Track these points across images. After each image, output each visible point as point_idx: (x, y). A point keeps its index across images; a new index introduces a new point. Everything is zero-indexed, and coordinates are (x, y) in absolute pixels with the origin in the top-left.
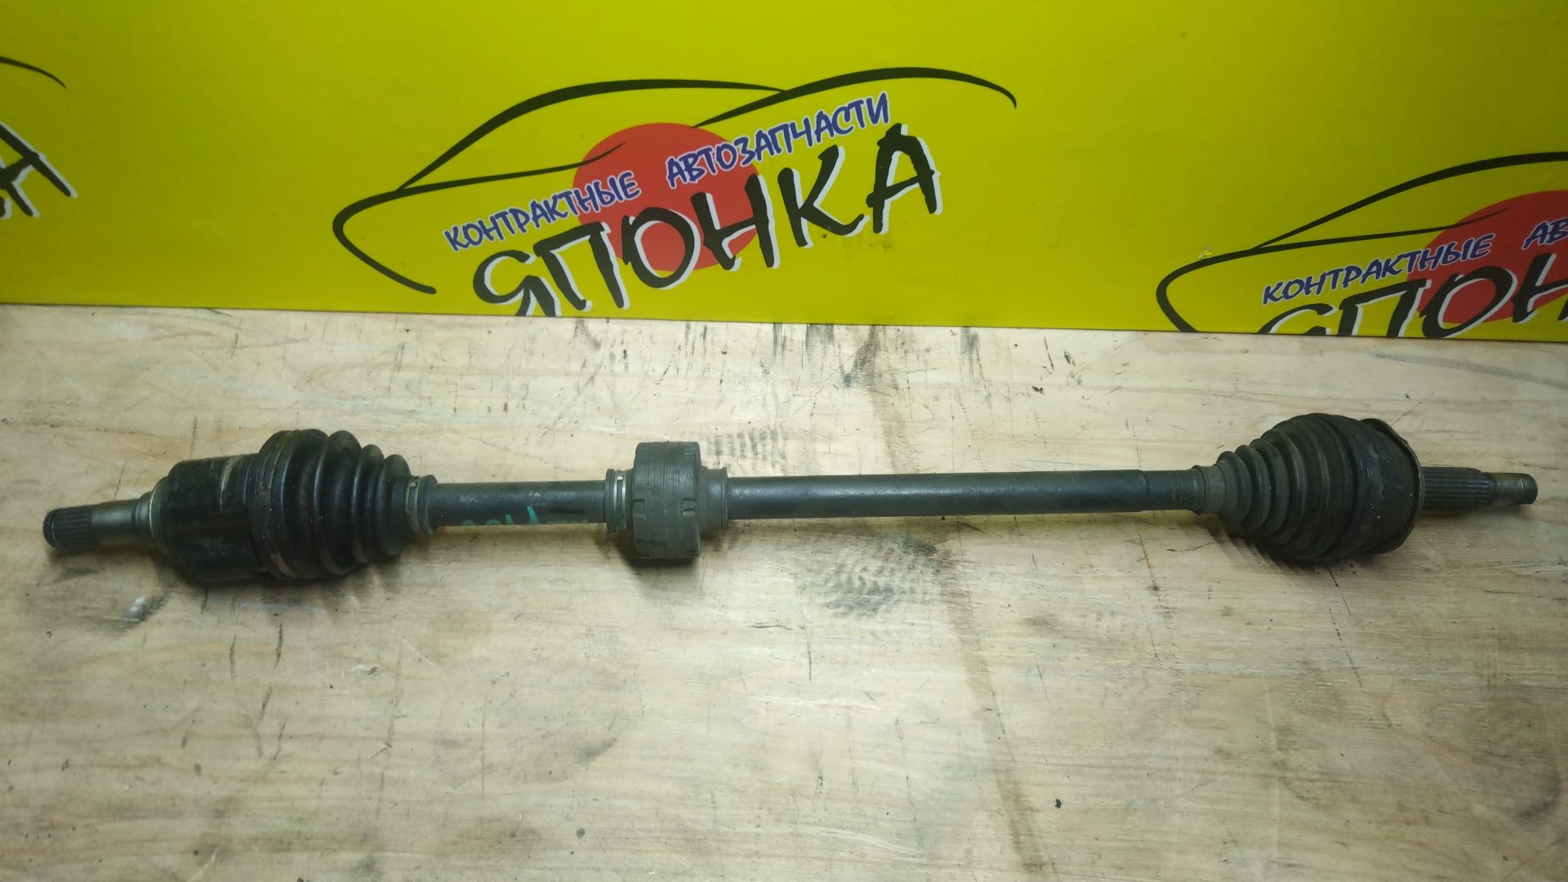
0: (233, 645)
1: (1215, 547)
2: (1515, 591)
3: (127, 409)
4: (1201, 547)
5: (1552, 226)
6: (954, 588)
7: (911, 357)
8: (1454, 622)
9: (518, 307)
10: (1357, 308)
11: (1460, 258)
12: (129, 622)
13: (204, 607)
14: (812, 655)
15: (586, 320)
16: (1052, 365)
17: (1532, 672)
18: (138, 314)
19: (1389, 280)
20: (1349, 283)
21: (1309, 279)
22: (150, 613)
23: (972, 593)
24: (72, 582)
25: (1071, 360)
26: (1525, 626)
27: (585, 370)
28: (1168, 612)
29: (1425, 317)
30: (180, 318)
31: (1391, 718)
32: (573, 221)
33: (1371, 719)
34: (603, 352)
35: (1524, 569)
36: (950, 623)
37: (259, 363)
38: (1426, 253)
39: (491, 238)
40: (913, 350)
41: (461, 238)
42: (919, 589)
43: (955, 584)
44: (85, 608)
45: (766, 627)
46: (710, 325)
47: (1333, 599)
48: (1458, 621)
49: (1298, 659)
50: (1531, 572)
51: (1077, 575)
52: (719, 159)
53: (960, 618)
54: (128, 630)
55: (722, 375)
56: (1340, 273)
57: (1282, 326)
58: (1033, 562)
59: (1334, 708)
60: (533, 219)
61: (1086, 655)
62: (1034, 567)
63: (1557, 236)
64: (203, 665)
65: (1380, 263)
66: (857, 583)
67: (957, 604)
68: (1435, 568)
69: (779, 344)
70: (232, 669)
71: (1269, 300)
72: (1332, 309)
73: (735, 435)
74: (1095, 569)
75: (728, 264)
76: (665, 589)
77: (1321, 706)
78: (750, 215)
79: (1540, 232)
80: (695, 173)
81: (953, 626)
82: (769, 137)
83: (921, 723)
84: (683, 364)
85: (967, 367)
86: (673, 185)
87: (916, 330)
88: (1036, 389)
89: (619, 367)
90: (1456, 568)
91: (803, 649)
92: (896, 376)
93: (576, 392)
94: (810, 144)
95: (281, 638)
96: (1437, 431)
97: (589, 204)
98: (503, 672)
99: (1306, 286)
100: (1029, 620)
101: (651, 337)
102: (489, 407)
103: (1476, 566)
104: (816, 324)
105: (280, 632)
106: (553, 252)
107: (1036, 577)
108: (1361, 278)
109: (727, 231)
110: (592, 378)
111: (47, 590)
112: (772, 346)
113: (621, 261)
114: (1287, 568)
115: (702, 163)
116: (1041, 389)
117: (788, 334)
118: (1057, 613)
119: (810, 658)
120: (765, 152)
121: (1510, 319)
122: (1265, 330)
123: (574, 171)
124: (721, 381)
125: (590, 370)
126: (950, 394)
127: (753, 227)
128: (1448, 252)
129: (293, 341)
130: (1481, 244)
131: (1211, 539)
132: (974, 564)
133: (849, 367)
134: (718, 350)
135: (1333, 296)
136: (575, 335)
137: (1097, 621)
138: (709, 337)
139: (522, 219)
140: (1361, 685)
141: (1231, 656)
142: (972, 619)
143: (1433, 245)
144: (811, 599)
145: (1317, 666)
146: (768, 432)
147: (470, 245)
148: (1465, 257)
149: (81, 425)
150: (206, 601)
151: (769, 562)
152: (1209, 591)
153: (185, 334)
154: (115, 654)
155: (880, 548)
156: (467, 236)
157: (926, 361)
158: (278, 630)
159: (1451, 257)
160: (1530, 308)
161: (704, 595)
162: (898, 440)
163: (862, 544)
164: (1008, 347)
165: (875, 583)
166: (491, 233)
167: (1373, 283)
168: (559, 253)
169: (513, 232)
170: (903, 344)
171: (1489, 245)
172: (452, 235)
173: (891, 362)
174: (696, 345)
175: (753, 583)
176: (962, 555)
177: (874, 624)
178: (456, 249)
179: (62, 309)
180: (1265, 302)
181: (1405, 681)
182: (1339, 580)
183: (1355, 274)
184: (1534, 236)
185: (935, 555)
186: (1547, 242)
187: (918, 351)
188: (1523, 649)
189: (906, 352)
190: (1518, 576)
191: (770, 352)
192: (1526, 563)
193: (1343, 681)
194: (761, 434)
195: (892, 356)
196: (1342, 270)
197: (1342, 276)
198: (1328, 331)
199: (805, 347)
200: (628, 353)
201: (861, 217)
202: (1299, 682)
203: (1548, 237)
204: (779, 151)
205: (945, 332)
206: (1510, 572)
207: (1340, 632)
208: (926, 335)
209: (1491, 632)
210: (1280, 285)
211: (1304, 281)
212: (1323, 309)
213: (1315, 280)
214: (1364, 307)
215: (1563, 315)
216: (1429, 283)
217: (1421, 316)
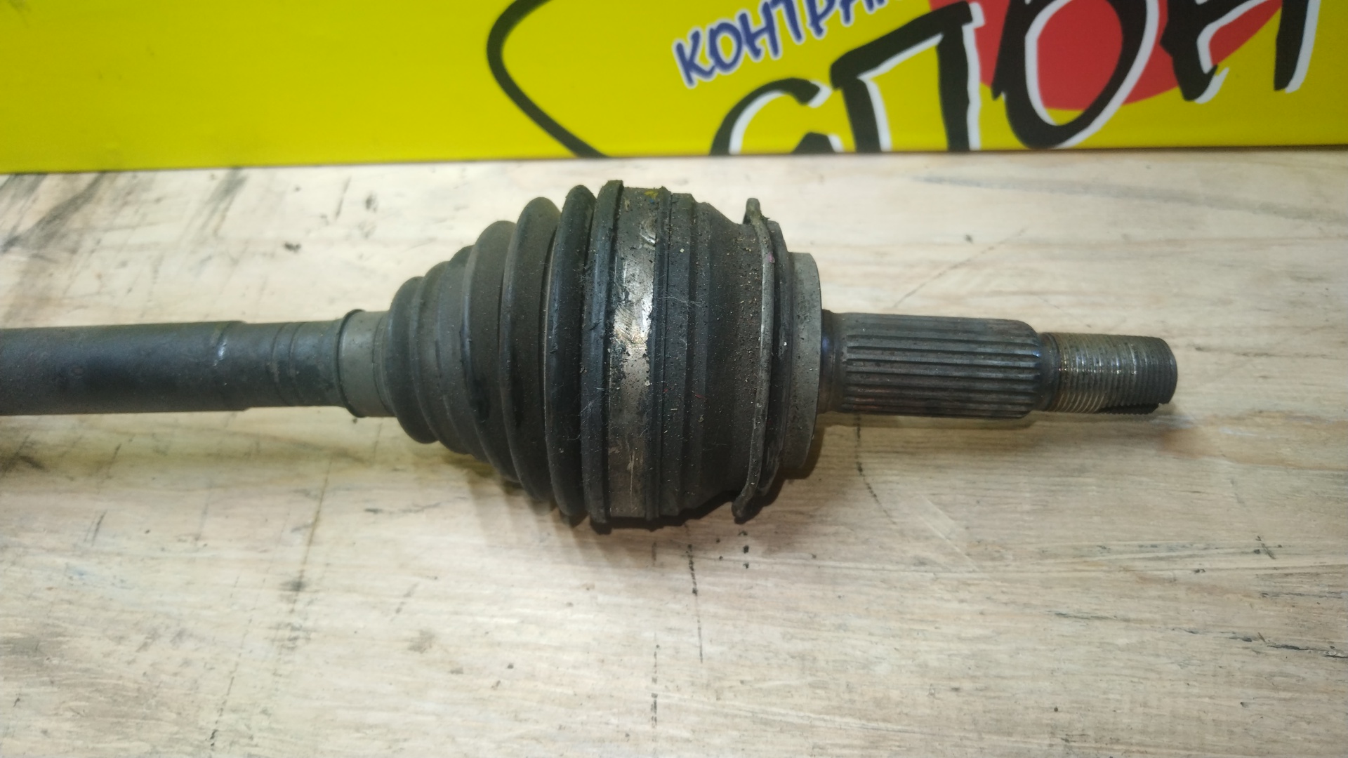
2: (1132, 615)
4: (436, 506)
7: (128, 210)
8: (956, 690)
10: (865, 84)
16: (337, 212)
19: (893, 10)
20: (823, 24)
21: (743, 18)
25: (373, 206)
26: (1145, 705)
28: (296, 639)
29: (1003, 97)
35: (1163, 564)
40: (137, 201)
47: (674, 622)
48: (967, 685)
50: (1181, 570)
51: (159, 554)
57: (748, 134)
58: (94, 528)
61: (67, 726)
62: (90, 536)
68: (942, 559)
71: (694, 76)
72: (817, 89)
74: (201, 544)
85: (200, 220)
88: (289, 247)
90: (993, 559)
92: (86, 236)
96: (1014, 293)
99: (746, 37)
103: (1044, 554)
104: (24, 174)
107: (82, 555)
108: (837, 8)
114: (598, 552)
116: (298, 246)
118: (72, 629)
121: (1176, 93)
122: (720, 147)
126: (149, 257)
131: (465, 487)
133: (26, 227)
135: (806, 57)
137: (139, 650)
152: (408, 595)
157: (144, 216)
160: (1206, 64)
164: (283, 193)
170: (129, 194)
173: (94, 217)
180: (690, 80)
182: (705, 582)
183: (825, 4)
187: (144, 202)
189: (125, 204)
190: (1144, 580)
192: (1171, 549)
195: (100, 210)
197: (800, 4)
198: (836, 143)
205: (201, 177)
206: (1126, 570)
207: (659, 700)
208: (170, 182)
209: (1048, 717)
210: (696, 37)
211: (737, 24)
212: (802, 90)
213: (756, 23)
214: (876, 79)
215: (1284, 73)
216: (976, 10)
217: (996, 95)
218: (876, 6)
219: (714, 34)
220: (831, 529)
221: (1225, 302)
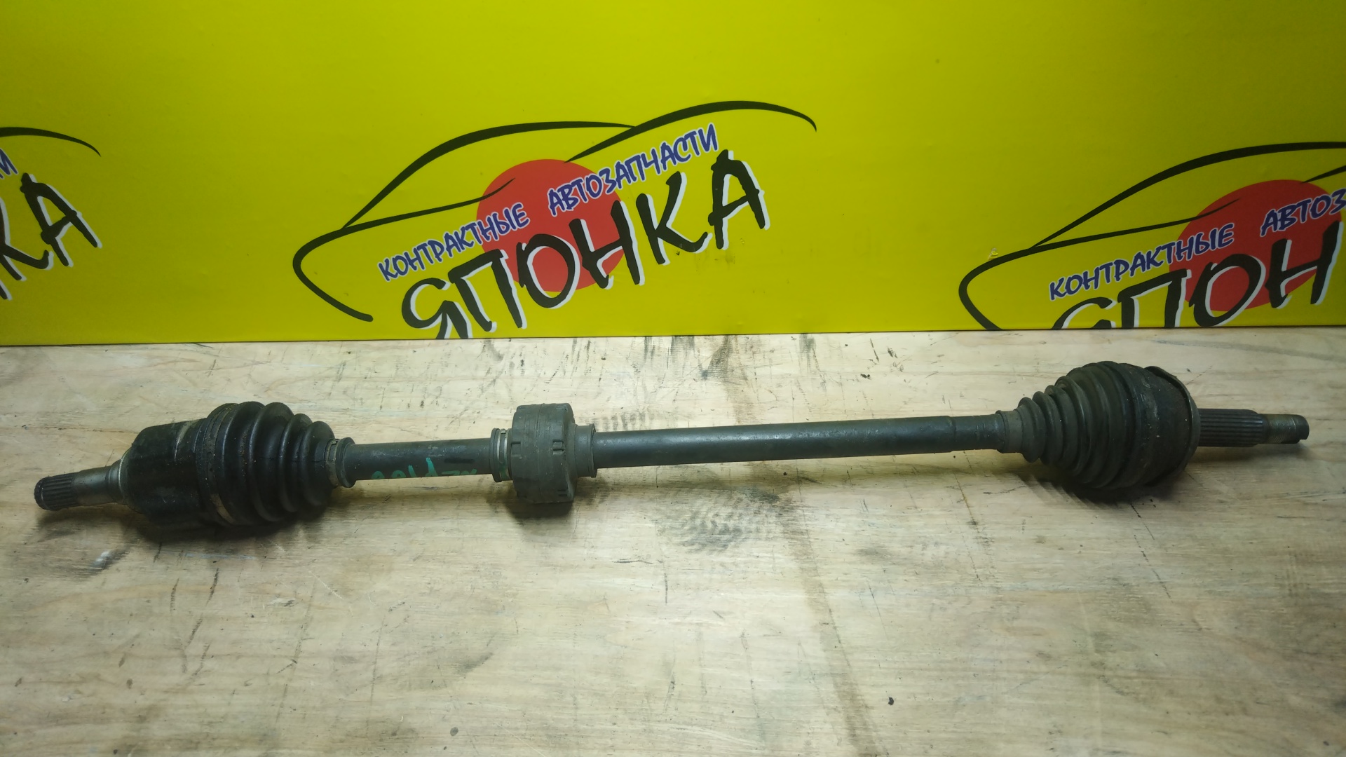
0: (176, 585)
1: (1026, 489)
2: (1305, 516)
3: (121, 415)
4: (1014, 490)
5: (1280, 213)
6: (795, 527)
7: (758, 357)
8: (1251, 543)
9: (438, 330)
10: (1133, 300)
11: (1210, 248)
12: (94, 570)
13: (156, 557)
14: (669, 584)
15: (492, 340)
16: (877, 358)
17: (1330, 581)
18: (142, 349)
19: (1153, 272)
20: (1120, 276)
21: (1086, 274)
22: (111, 563)
23: (811, 531)
24: (52, 542)
25: (894, 354)
26: (1319, 544)
27: (489, 375)
28: (987, 542)
29: (1194, 305)
30: (173, 351)
31: (1200, 623)
32: (477, 250)
33: (1182, 625)
34: (504, 363)
35: (1310, 498)
36: (791, 555)
37: (229, 380)
38: (1179, 244)
39: (415, 268)
40: (760, 352)
41: (392, 270)
42: (764, 529)
43: (795, 524)
44: (60, 560)
45: (629, 562)
46: (592, 340)
47: (1137, 527)
48: (1253, 541)
49: (1108, 576)
50: (1319, 500)
51: (903, 514)
52: (589, 189)
53: (800, 551)
54: (92, 576)
55: (601, 375)
56: (1111, 267)
57: (1072, 320)
58: (864, 506)
59: (1145, 616)
60: (447, 249)
61: (913, 578)
62: (865, 509)
63: (1286, 222)
64: (148, 601)
65: (1143, 256)
66: (710, 525)
67: (797, 540)
68: (1229, 500)
69: (649, 352)
70: (172, 604)
71: (1055, 296)
72: (1110, 302)
73: (609, 418)
74: (920, 510)
75: (603, 283)
76: (543, 535)
77: (1133, 614)
78: (616, 236)
79: (1271, 220)
80: (571, 202)
81: (793, 557)
82: (626, 167)
83: (765, 636)
84: (569, 368)
85: (805, 362)
86: (554, 214)
87: (762, 337)
88: (864, 376)
89: (517, 372)
90: (1248, 500)
91: (661, 578)
92: (745, 371)
93: (480, 391)
94: (659, 172)
95: (216, 579)
97: (490, 233)
98: (400, 602)
99: (1084, 281)
100: (862, 550)
101: (544, 351)
102: (409, 404)
103: (1266, 497)
104: (680, 336)
105: (216, 575)
106: (464, 278)
107: (867, 517)
108: (1129, 270)
109: (600, 252)
110: (494, 380)
111: (31, 548)
112: (643, 352)
113: (518, 284)
114: (1093, 504)
115: (575, 193)
116: (869, 376)
117: (657, 344)
118: (886, 544)
119: (667, 586)
120: (624, 180)
121: (1269, 305)
122: (1058, 326)
123: (476, 205)
124: (600, 379)
125: (494, 375)
126: (791, 382)
127: (620, 248)
128: (1198, 243)
129: (258, 363)
130: (1225, 233)
131: (1022, 483)
132: (811, 509)
133: (706, 366)
134: (599, 357)
135: (1110, 289)
136: (483, 351)
137: (923, 550)
138: (591, 348)
139: (438, 249)
140: (1169, 597)
141: (1046, 575)
142: (810, 551)
143: (1184, 236)
144: (669, 539)
145: (1126, 582)
146: (638, 414)
147: (399, 275)
148: (1213, 246)
149: (82, 427)
150: (159, 553)
151: (634, 512)
152: (1023, 524)
153: (175, 362)
154: (77, 595)
155: (730, 498)
156: (396, 267)
157: (770, 359)
158: (215, 573)
159: (1202, 247)
160: (1283, 293)
161: (577, 538)
162: (747, 417)
163: (714, 496)
164: (840, 347)
165: (725, 525)
166: (415, 264)
167: (1141, 276)
168: (468, 279)
169: (432, 262)
170: (752, 347)
171: (1231, 234)
172: (384, 267)
173: (741, 360)
174: (580, 355)
175: (619, 528)
176: (802, 502)
177: (724, 558)
178: (388, 279)
179: (84, 348)
180: (1053, 298)
181: (1210, 592)
182: (1141, 512)
183: (1124, 268)
184: (1267, 224)
185: (778, 502)
186: (1280, 229)
187: (764, 352)
188: (1319, 563)
189: (754, 353)
190: (1306, 504)
191: (641, 357)
192: (1312, 493)
193: (1152, 593)
194: (631, 416)
195: (742, 357)
196: (1111, 264)
197: (1113, 269)
198: (1113, 324)
199: (670, 352)
200: (525, 362)
201: (705, 235)
202: (1110, 595)
203: (1279, 224)
204: (635, 179)
205: (787, 338)
206: (1298, 501)
207: (1145, 553)
208: (771, 341)
209: (1287, 549)
210: (1061, 281)
211: (1082, 276)
212: (1103, 302)
213: (1091, 275)
214: (1138, 298)
215: (1315, 298)
216: (1189, 273)
217: (1190, 306)
218: (1146, 270)
219: (1070, 279)
220: (1182, 492)
221: (1305, 398)
